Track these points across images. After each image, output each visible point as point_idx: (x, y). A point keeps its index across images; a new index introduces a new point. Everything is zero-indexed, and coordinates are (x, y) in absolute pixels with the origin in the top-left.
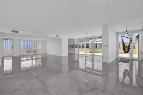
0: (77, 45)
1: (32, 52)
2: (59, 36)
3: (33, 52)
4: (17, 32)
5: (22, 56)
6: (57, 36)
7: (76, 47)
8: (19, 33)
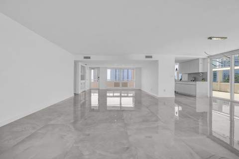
0: (205, 74)
1: (121, 85)
2: (151, 57)
3: (123, 86)
4: (89, 58)
5: (108, 90)
6: (147, 57)
7: (204, 80)
8: (92, 59)
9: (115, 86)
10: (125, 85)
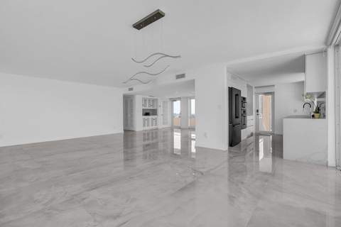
2: (183, 76)
6: (178, 77)
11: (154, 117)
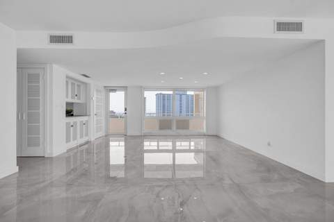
1: (174, 127)
6: (282, 27)
9: (161, 128)
10: (183, 125)
11: (84, 119)
